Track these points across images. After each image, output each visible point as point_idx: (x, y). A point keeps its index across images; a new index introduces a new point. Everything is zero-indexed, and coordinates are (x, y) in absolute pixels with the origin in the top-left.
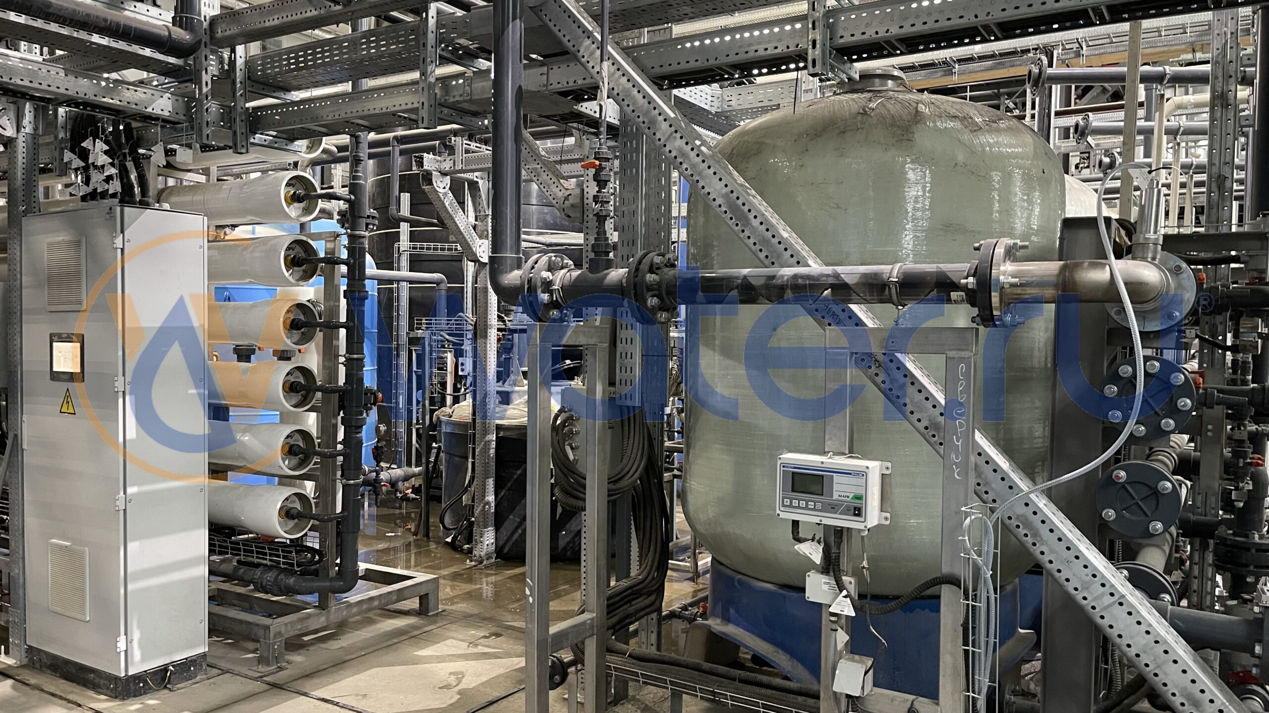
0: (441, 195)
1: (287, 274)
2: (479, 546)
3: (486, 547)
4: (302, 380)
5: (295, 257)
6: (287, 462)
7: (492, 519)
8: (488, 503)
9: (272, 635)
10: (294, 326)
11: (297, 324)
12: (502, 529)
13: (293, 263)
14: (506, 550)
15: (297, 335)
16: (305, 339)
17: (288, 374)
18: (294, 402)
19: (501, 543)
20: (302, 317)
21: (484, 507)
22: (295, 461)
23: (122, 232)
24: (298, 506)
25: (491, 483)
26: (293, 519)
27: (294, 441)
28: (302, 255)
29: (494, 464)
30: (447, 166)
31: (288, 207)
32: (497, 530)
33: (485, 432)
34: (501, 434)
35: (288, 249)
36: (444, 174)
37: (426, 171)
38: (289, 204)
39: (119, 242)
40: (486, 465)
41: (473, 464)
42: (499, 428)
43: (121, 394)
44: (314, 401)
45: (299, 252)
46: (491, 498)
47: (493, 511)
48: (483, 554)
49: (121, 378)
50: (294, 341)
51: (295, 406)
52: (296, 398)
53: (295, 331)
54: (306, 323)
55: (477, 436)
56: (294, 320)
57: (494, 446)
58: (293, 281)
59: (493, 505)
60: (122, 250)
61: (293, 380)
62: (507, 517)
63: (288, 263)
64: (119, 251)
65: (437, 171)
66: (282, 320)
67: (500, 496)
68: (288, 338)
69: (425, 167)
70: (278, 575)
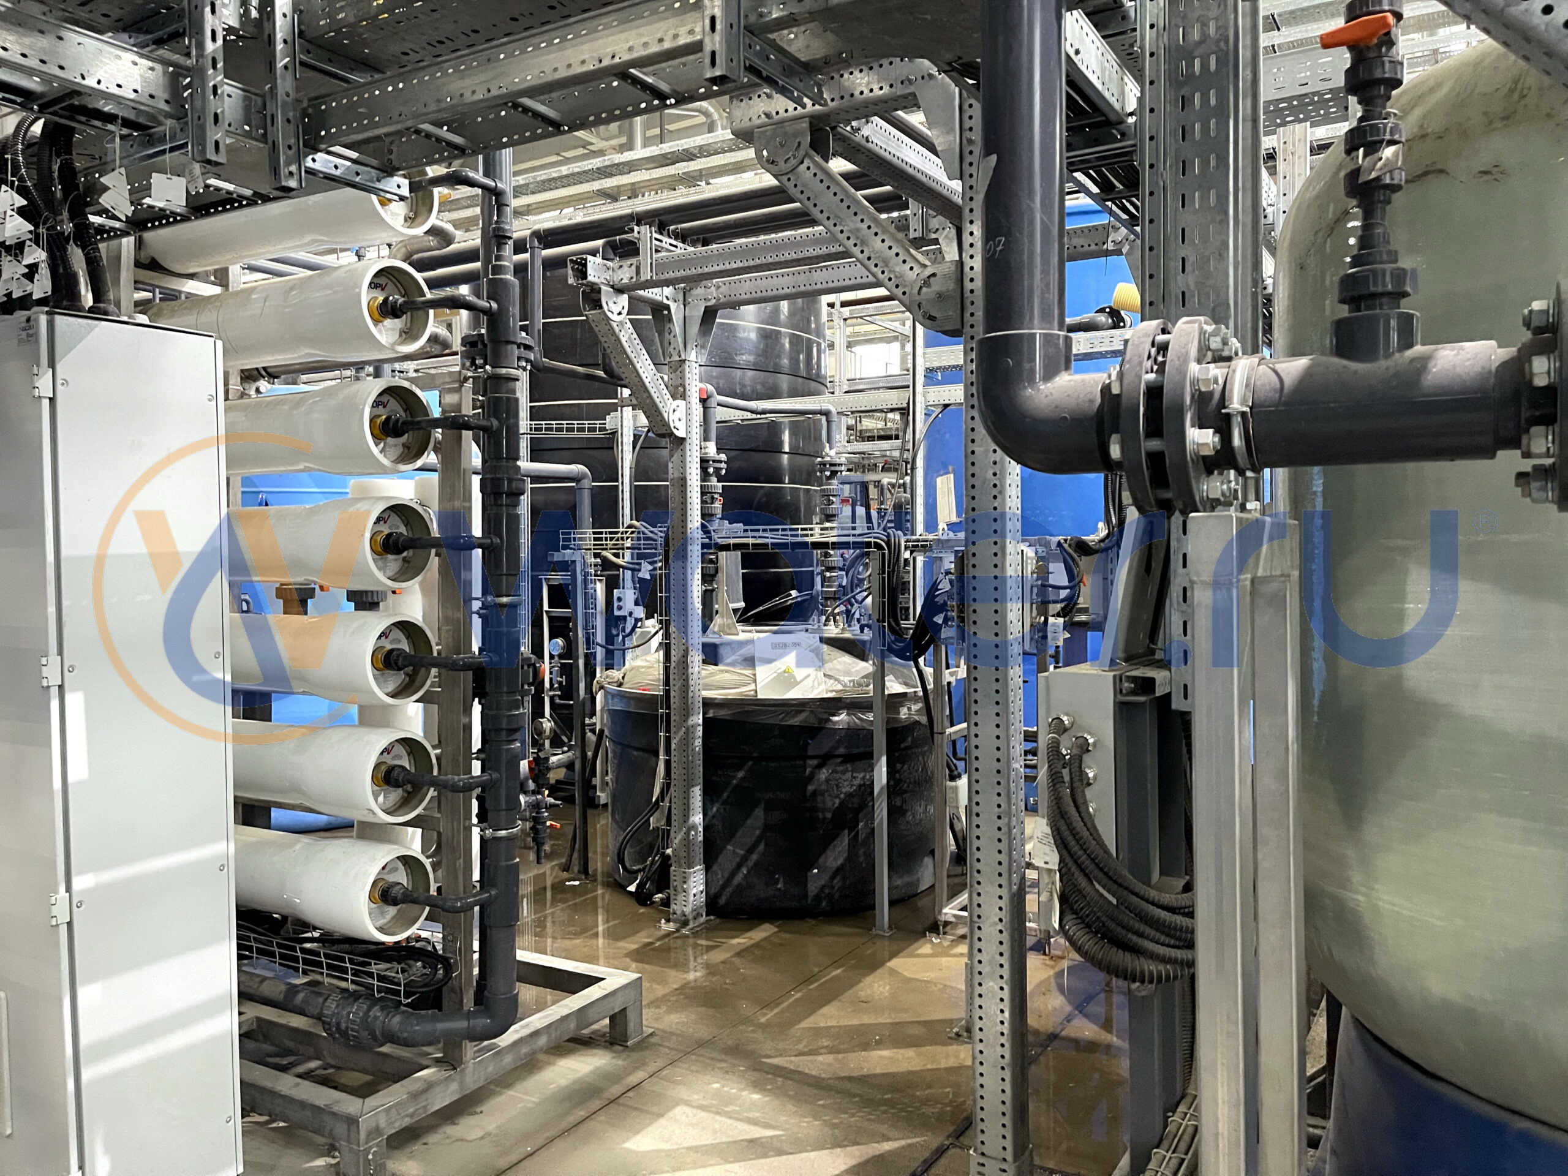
0: (614, 325)
1: (375, 450)
2: (681, 897)
3: (692, 898)
4: (405, 646)
5: (388, 419)
6: (381, 799)
7: (699, 852)
8: (694, 827)
9: (363, 1135)
10: (387, 546)
11: (396, 543)
12: (715, 867)
13: (385, 430)
14: (723, 900)
15: (394, 562)
16: (408, 572)
17: (380, 637)
18: (391, 687)
19: (713, 891)
20: (402, 530)
21: (688, 833)
22: (396, 795)
23: (52, 364)
24: (401, 877)
25: (697, 792)
26: (395, 904)
27: (393, 758)
28: (401, 414)
29: (701, 762)
30: (625, 273)
31: (376, 325)
32: (707, 870)
33: (686, 713)
34: (710, 715)
35: (377, 404)
36: (619, 290)
37: (593, 284)
38: (376, 322)
39: (44, 384)
40: (687, 766)
41: (668, 763)
42: (707, 703)
43: (55, 691)
44: (428, 683)
45: (396, 409)
46: (697, 818)
47: (701, 838)
48: (687, 910)
49: (54, 659)
50: (390, 573)
51: (394, 695)
52: (395, 680)
53: (390, 557)
54: (412, 540)
55: (673, 718)
56: (390, 535)
57: (700, 734)
58: (386, 462)
59: (701, 829)
60: (52, 400)
61: (389, 647)
62: (723, 849)
63: (377, 431)
64: (46, 403)
65: (608, 285)
66: (368, 535)
67: (710, 814)
68: (379, 569)
69: (590, 278)
70: (369, 1010)
